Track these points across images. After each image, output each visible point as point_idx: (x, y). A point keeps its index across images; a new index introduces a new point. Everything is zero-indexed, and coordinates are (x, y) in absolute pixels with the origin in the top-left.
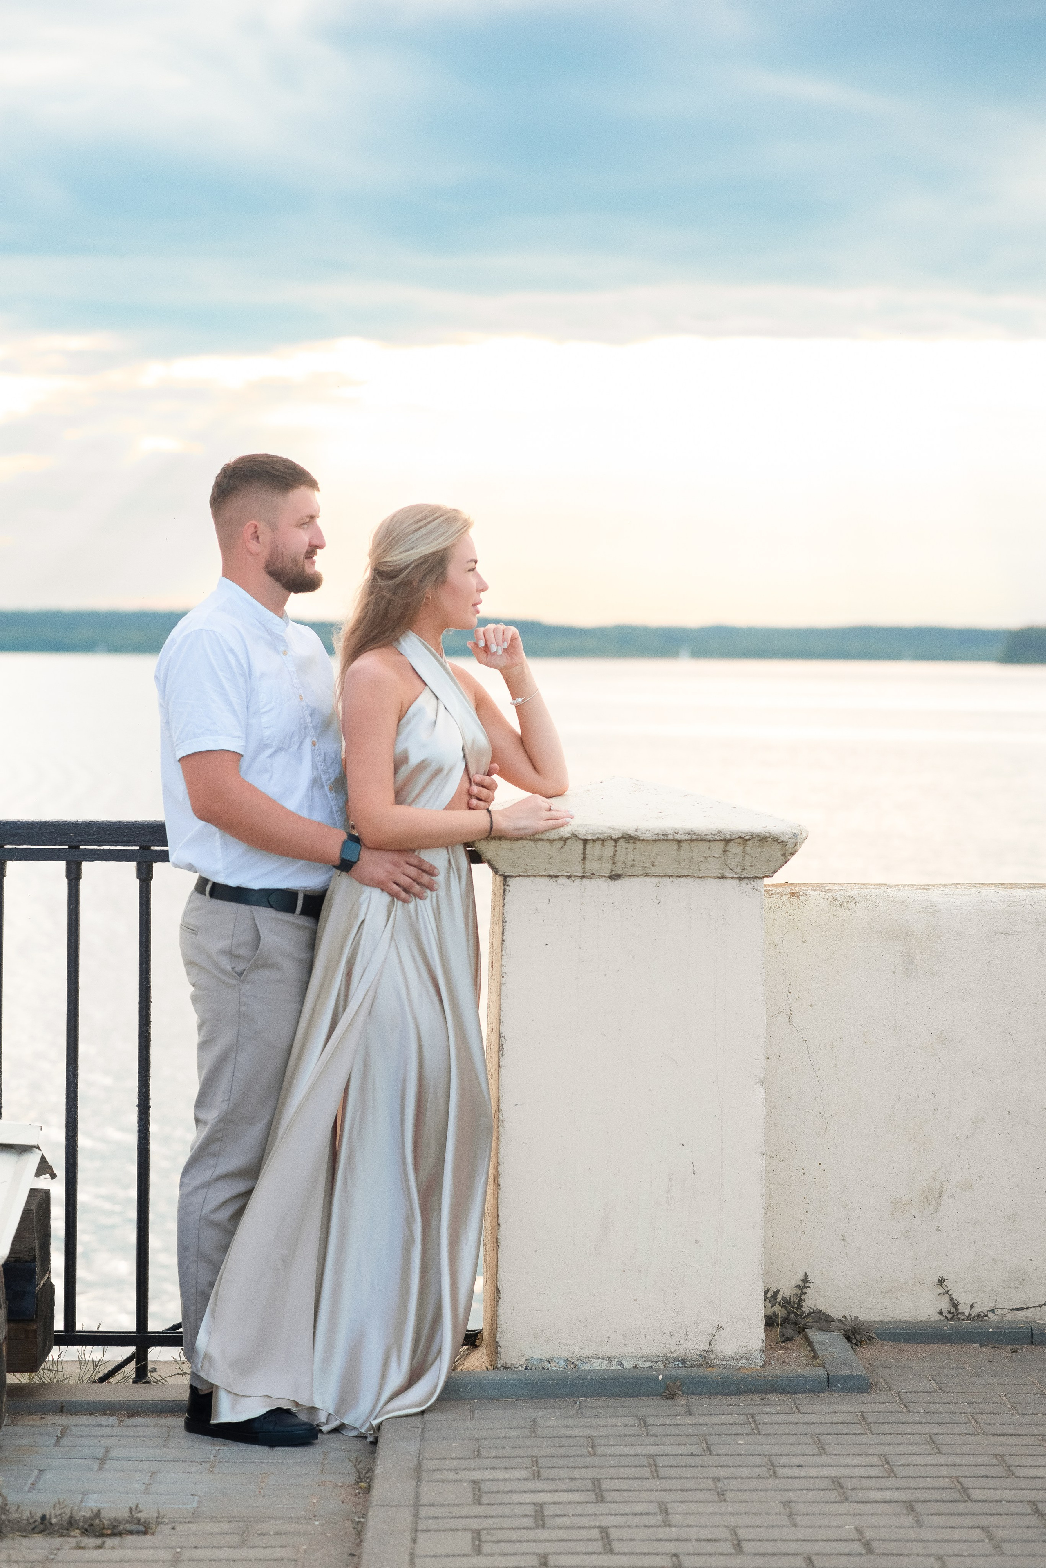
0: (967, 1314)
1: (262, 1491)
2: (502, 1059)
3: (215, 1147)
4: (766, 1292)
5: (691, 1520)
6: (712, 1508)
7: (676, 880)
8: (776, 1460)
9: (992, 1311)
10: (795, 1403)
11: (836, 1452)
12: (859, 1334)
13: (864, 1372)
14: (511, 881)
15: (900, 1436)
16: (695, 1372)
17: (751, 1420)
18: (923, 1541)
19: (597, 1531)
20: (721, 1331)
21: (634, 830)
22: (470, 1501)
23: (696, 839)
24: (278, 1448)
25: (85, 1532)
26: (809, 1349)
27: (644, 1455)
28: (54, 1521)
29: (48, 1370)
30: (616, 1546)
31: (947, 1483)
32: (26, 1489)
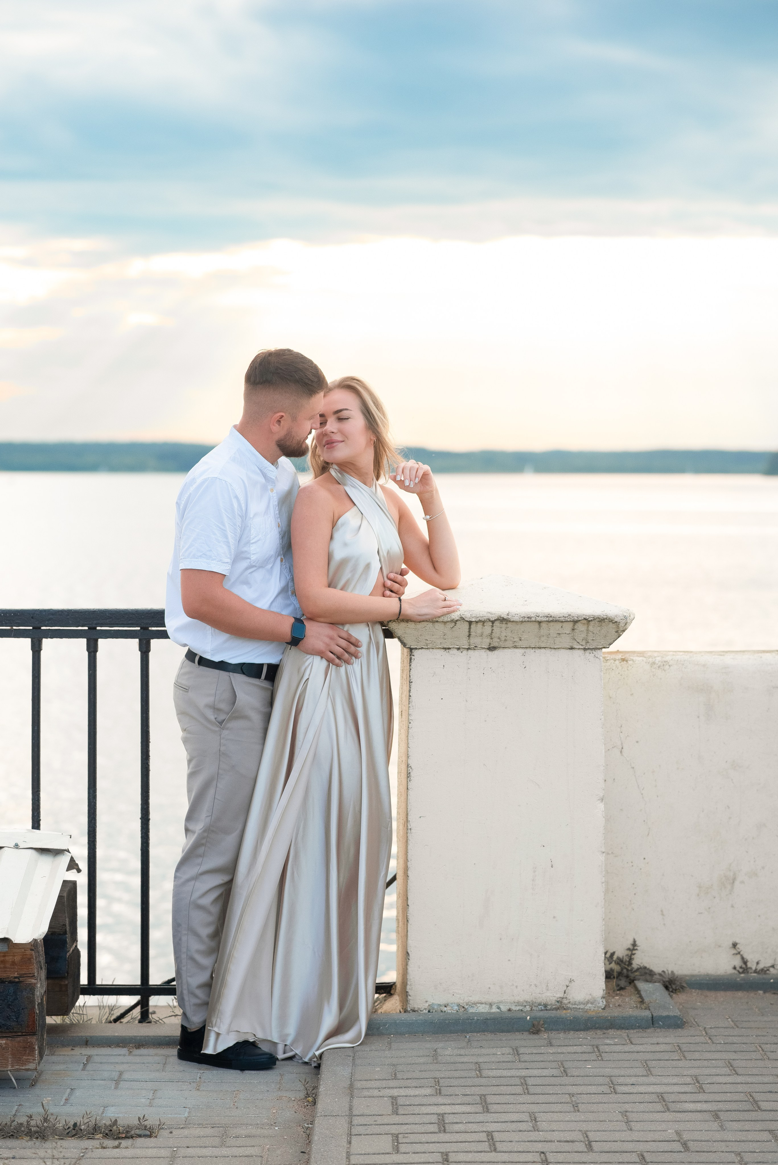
0: (754, 968)
1: (236, 1104)
2: (409, 783)
3: (201, 850)
4: (606, 953)
5: (554, 1126)
6: (568, 1116)
7: (538, 651)
8: (616, 1080)
9: (773, 966)
10: (628, 1036)
11: (660, 1074)
12: (674, 984)
13: (679, 1013)
14: (416, 653)
15: (707, 1061)
16: (553, 1014)
17: (596, 1049)
18: (726, 1141)
19: (485, 1134)
20: (573, 983)
21: (506, 614)
22: (390, 1112)
23: (552, 620)
24: (247, 1072)
25: (106, 1136)
26: (638, 996)
27: (518, 1077)
28: (83, 1127)
29: (76, 1013)
30: (499, 1146)
31: (742, 1097)
32: (62, 1103)
